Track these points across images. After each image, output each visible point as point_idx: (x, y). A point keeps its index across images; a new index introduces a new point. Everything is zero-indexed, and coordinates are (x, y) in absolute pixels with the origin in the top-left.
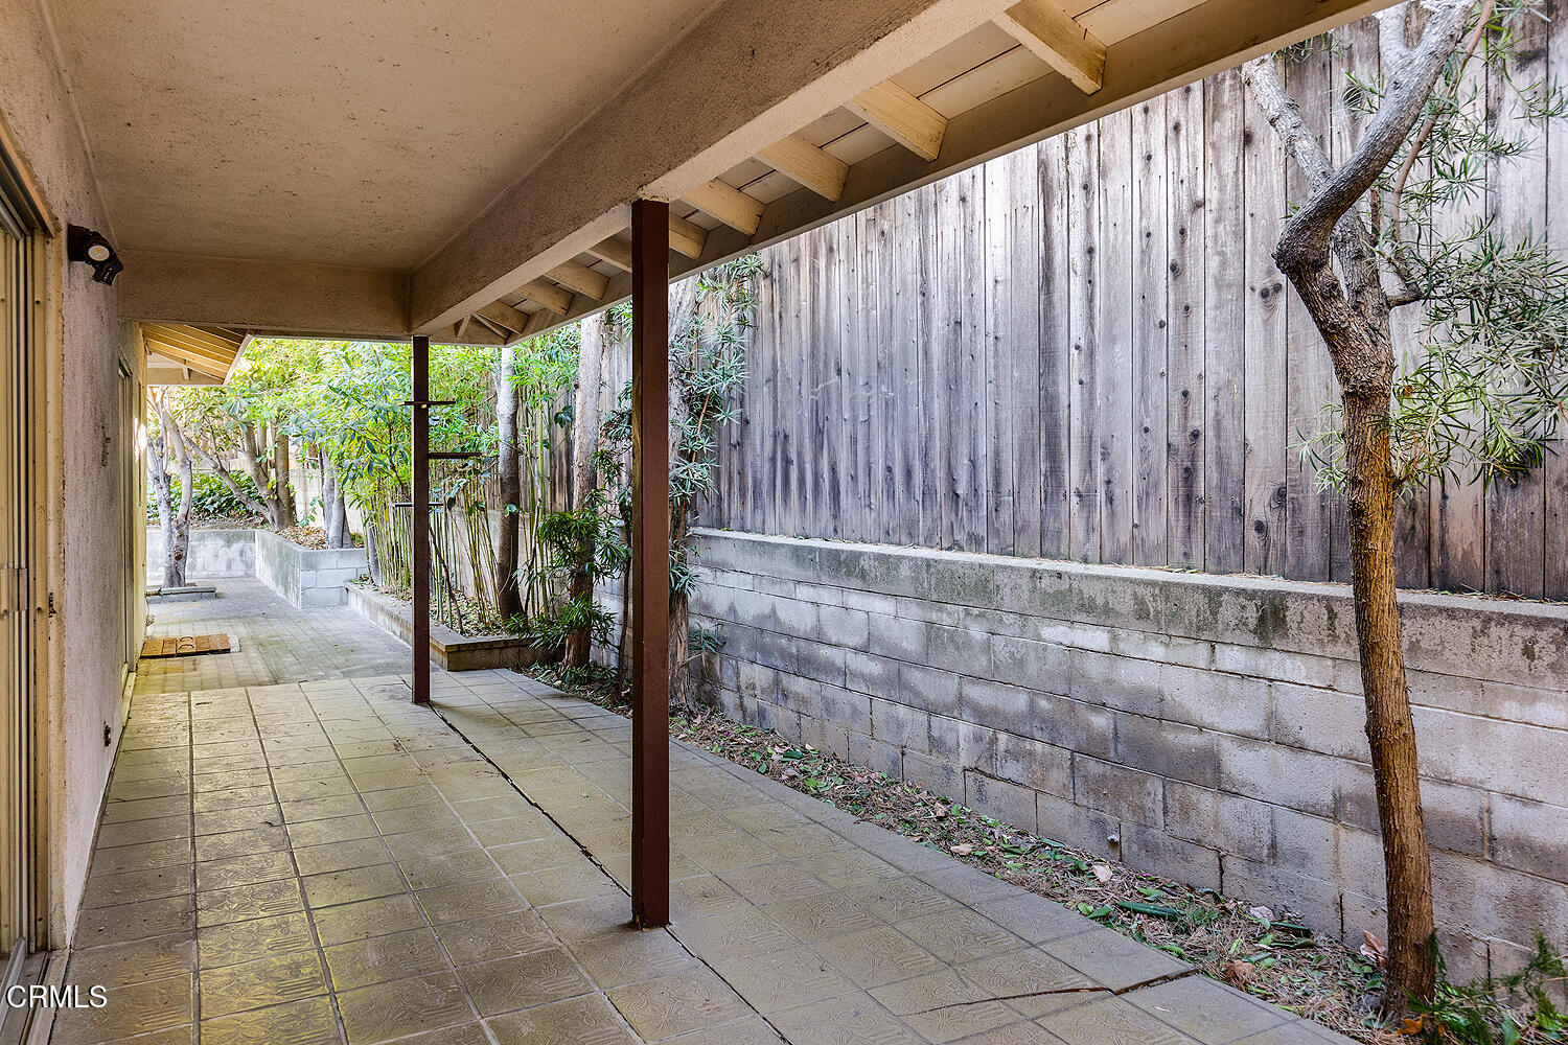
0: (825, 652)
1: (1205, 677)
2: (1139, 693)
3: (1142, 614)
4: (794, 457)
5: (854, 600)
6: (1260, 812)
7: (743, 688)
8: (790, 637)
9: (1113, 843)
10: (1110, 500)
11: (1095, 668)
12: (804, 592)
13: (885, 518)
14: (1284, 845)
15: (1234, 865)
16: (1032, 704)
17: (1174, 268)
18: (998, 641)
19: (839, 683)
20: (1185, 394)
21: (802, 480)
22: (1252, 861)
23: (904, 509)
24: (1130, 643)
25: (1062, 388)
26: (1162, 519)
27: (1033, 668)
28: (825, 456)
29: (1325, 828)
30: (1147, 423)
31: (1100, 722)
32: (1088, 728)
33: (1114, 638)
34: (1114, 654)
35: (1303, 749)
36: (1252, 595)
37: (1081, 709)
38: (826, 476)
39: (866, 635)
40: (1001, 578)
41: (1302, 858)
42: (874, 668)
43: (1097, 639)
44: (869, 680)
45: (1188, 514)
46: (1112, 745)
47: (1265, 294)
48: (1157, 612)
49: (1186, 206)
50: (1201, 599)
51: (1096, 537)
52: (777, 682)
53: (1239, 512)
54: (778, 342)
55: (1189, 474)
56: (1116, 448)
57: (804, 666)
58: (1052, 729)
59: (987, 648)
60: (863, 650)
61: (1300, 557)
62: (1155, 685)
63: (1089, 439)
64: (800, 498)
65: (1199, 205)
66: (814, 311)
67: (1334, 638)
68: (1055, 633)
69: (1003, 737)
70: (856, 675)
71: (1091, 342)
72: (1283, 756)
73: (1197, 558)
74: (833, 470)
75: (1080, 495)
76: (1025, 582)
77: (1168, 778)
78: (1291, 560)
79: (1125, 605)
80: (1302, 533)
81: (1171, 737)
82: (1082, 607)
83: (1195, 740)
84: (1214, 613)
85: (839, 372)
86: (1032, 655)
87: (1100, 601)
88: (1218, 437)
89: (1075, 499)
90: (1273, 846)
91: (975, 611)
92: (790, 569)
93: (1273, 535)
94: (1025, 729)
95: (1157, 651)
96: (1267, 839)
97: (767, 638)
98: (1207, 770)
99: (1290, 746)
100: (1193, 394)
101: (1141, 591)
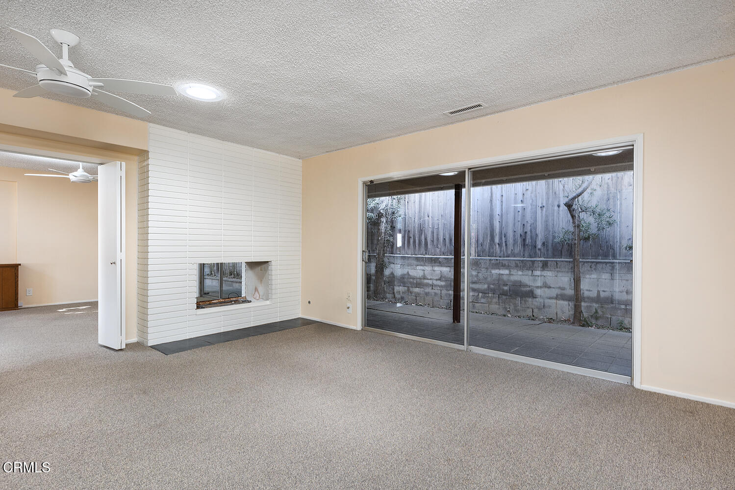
0: (426, 281)
1: (530, 277)
2: (516, 282)
3: (517, 266)
4: (412, 236)
5: (436, 268)
6: (542, 300)
7: (395, 292)
8: (414, 279)
9: (508, 311)
10: (506, 245)
11: (505, 278)
12: (419, 268)
13: (443, 250)
14: (546, 305)
15: (535, 310)
16: (488, 287)
17: (521, 201)
18: (480, 275)
19: (431, 288)
20: (524, 225)
21: (414, 242)
22: (539, 309)
23: (449, 248)
24: (514, 272)
25: (495, 222)
26: (518, 249)
27: (489, 279)
28: (423, 236)
29: (554, 301)
30: (515, 230)
31: (506, 288)
32: (503, 289)
33: (510, 271)
34: (510, 274)
35: (550, 287)
36: (541, 261)
37: (501, 286)
38: (423, 241)
39: (440, 276)
40: (481, 261)
41: (550, 307)
42: (443, 283)
43: (506, 272)
44: (441, 286)
45: (524, 247)
46: (508, 292)
47: (541, 207)
48: (520, 266)
49: (525, 189)
50: (531, 263)
51: (503, 253)
52: (408, 290)
53: (535, 247)
54: (407, 208)
55: (524, 240)
56: (508, 235)
57: (418, 285)
58: (494, 291)
59: (477, 276)
60: (440, 279)
61: (548, 254)
62: (519, 279)
63: (501, 233)
64: (413, 246)
65: (527, 190)
66: (420, 202)
67: (557, 267)
68: (495, 272)
69: (480, 294)
70: (436, 286)
71: (502, 214)
72: (546, 289)
73: (526, 255)
74: (426, 239)
75: (498, 244)
76: (488, 262)
77: (521, 297)
78: (546, 255)
79: (513, 264)
80: (548, 250)
81: (523, 289)
82: (502, 266)
83: (528, 289)
84: (533, 265)
85: (428, 216)
86: (489, 276)
87: (507, 264)
88: (531, 233)
89: (497, 245)
90: (544, 306)
91: (474, 268)
92: (415, 262)
93: (542, 251)
94: (487, 292)
95: (520, 273)
96: (543, 305)
97: (404, 280)
98: (531, 294)
99: (548, 287)
100: (525, 225)
101: (517, 262)
